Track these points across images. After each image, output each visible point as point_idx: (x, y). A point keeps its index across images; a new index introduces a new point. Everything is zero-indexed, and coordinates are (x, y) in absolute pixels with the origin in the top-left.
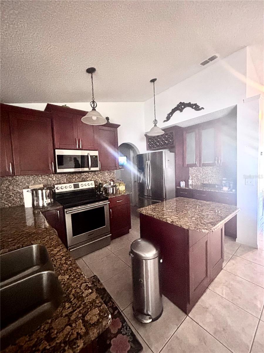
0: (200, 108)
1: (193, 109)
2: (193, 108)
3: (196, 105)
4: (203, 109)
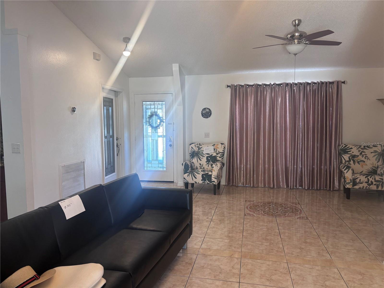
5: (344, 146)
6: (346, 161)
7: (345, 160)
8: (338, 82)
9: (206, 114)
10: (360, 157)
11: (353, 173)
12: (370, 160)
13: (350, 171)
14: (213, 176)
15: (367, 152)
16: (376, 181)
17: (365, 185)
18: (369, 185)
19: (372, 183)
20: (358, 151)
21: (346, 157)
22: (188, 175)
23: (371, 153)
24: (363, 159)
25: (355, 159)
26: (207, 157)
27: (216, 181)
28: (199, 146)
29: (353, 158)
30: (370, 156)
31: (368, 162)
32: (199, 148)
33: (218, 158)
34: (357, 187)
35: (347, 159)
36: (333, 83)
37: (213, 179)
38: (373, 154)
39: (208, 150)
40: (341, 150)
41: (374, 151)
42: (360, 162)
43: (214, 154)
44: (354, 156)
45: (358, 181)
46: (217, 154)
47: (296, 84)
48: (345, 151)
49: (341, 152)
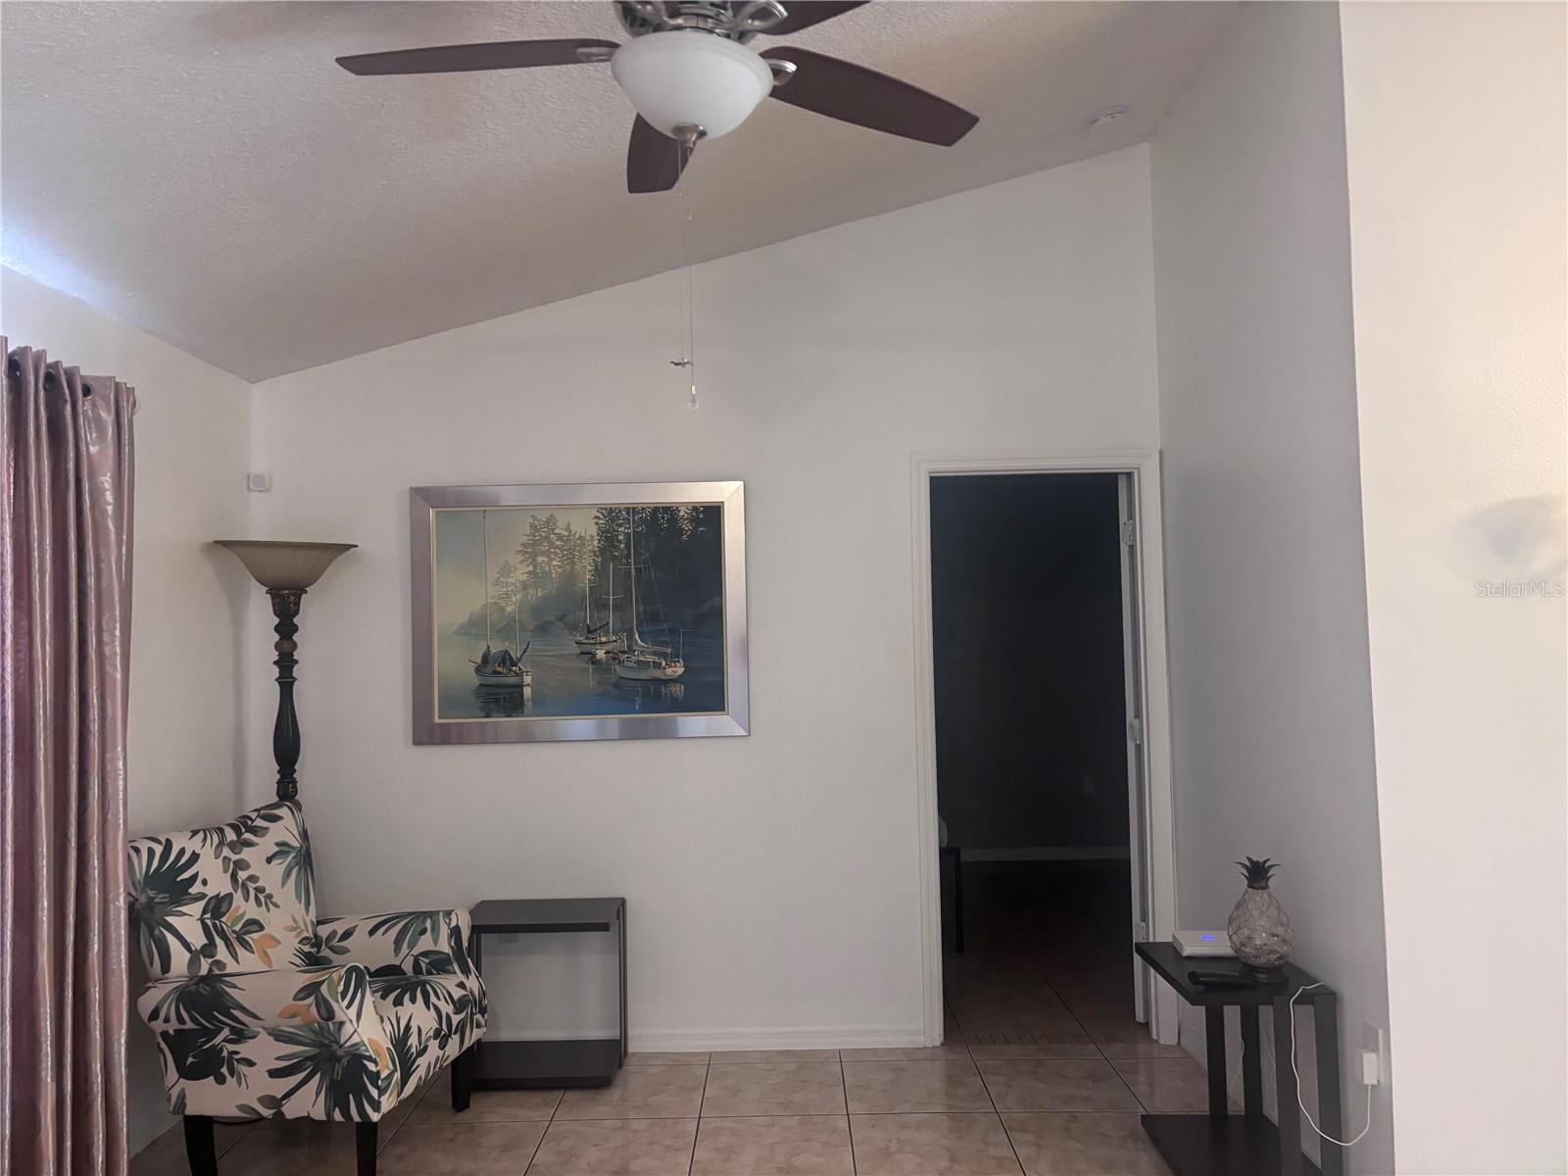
5: (159, 849)
6: (195, 956)
7: (186, 945)
10: (239, 901)
12: (276, 905)
15: (255, 860)
20: (221, 863)
21: (188, 925)
23: (269, 860)
24: (252, 909)
25: (227, 922)
29: (217, 922)
30: (272, 879)
31: (275, 923)
35: (197, 938)
38: (278, 868)
40: (152, 880)
41: (277, 849)
42: (246, 937)
44: (217, 907)
48: (172, 884)
49: (151, 899)
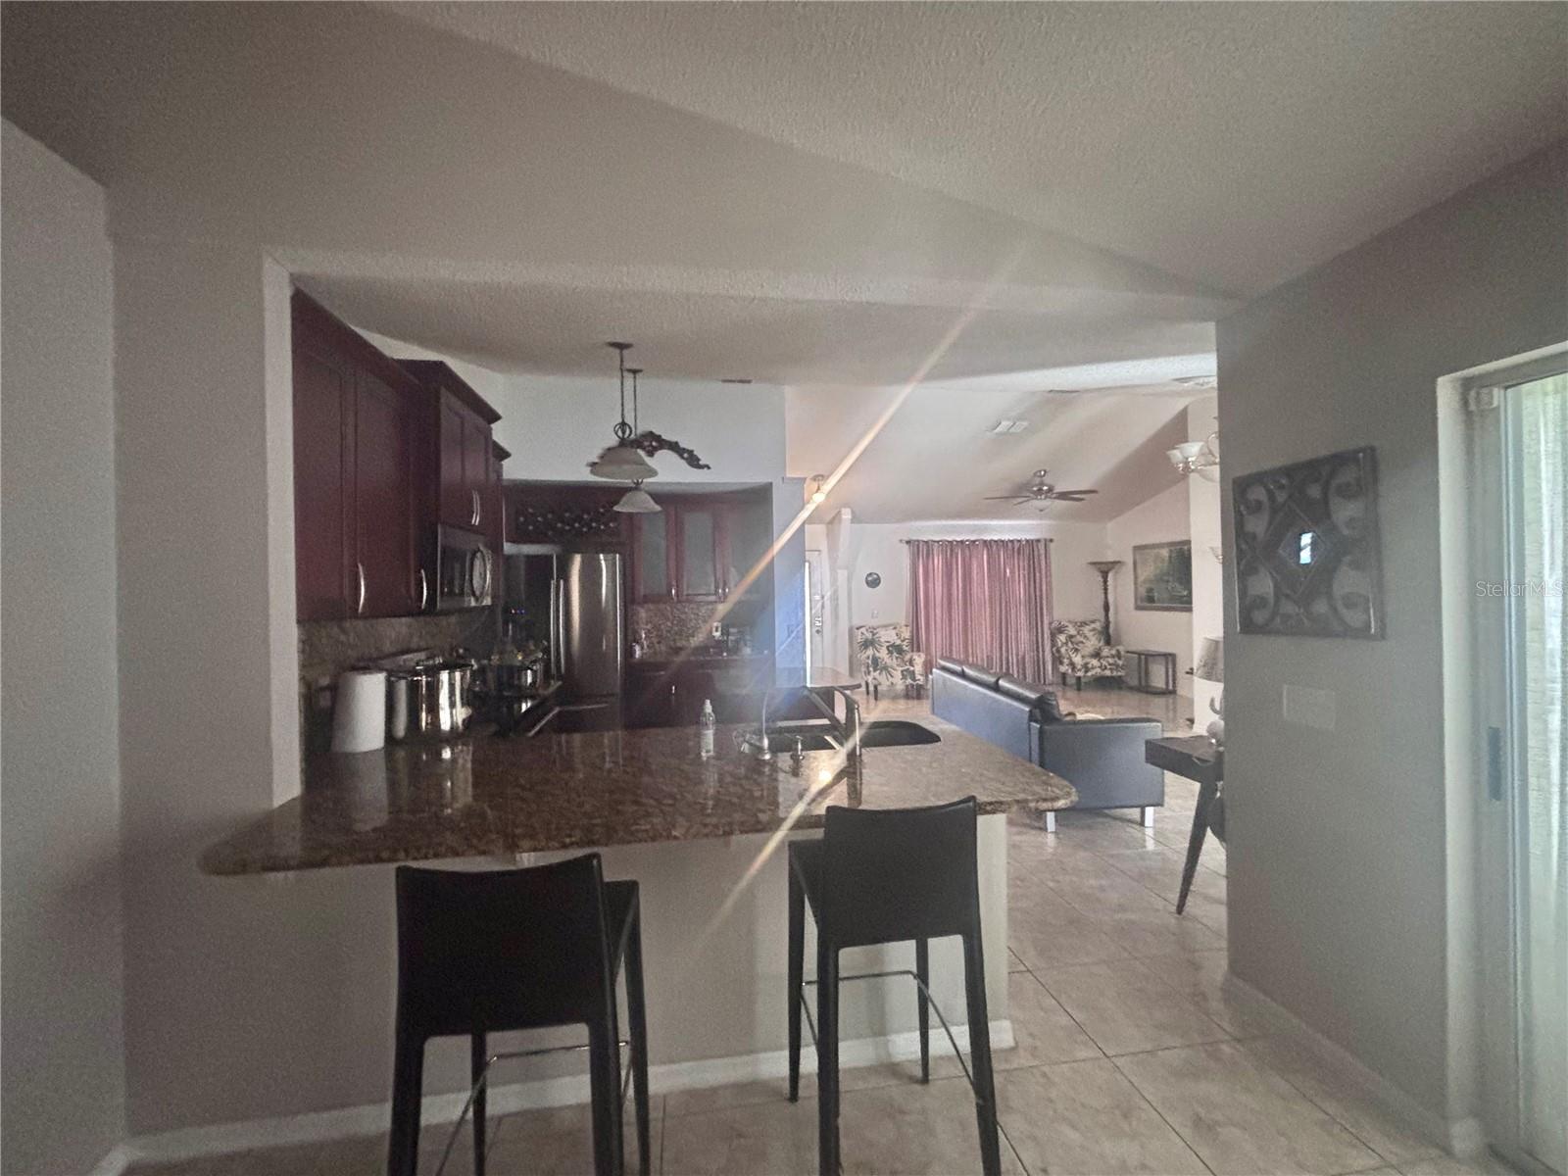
0: (701, 463)
1: (683, 461)
2: (683, 458)
3: (691, 452)
4: (709, 468)
5: (1058, 623)
6: (1063, 644)
7: (1061, 641)
8: (1045, 540)
9: (873, 582)
10: (1078, 637)
11: (1083, 657)
13: (1079, 656)
14: (916, 672)
15: (1086, 630)
16: (1110, 664)
17: (1099, 670)
18: (1103, 670)
19: (1106, 668)
21: (1062, 638)
22: (880, 674)
24: (1082, 639)
25: (1073, 640)
26: (888, 647)
27: (922, 678)
28: (873, 630)
30: (1090, 634)
31: (1088, 644)
32: (874, 635)
33: (905, 648)
34: (1089, 674)
35: (1064, 641)
36: (1038, 541)
37: (918, 677)
38: (1092, 633)
39: (888, 636)
40: (1055, 628)
42: (1079, 644)
43: (898, 642)
44: (1071, 637)
45: (1090, 666)
46: (903, 641)
47: (996, 541)
48: (1060, 630)
49: (1054, 632)
